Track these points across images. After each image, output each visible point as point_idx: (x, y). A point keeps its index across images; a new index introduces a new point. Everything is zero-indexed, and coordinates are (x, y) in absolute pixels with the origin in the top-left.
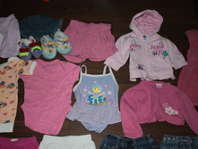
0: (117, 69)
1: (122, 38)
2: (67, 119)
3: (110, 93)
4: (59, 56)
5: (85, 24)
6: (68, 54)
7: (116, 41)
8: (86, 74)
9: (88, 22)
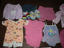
0: (57, 23)
1: (57, 13)
2: (41, 42)
3: (55, 32)
4: (37, 19)
5: (44, 7)
6: (40, 18)
7: (55, 13)
8: (46, 25)
9: (45, 7)
